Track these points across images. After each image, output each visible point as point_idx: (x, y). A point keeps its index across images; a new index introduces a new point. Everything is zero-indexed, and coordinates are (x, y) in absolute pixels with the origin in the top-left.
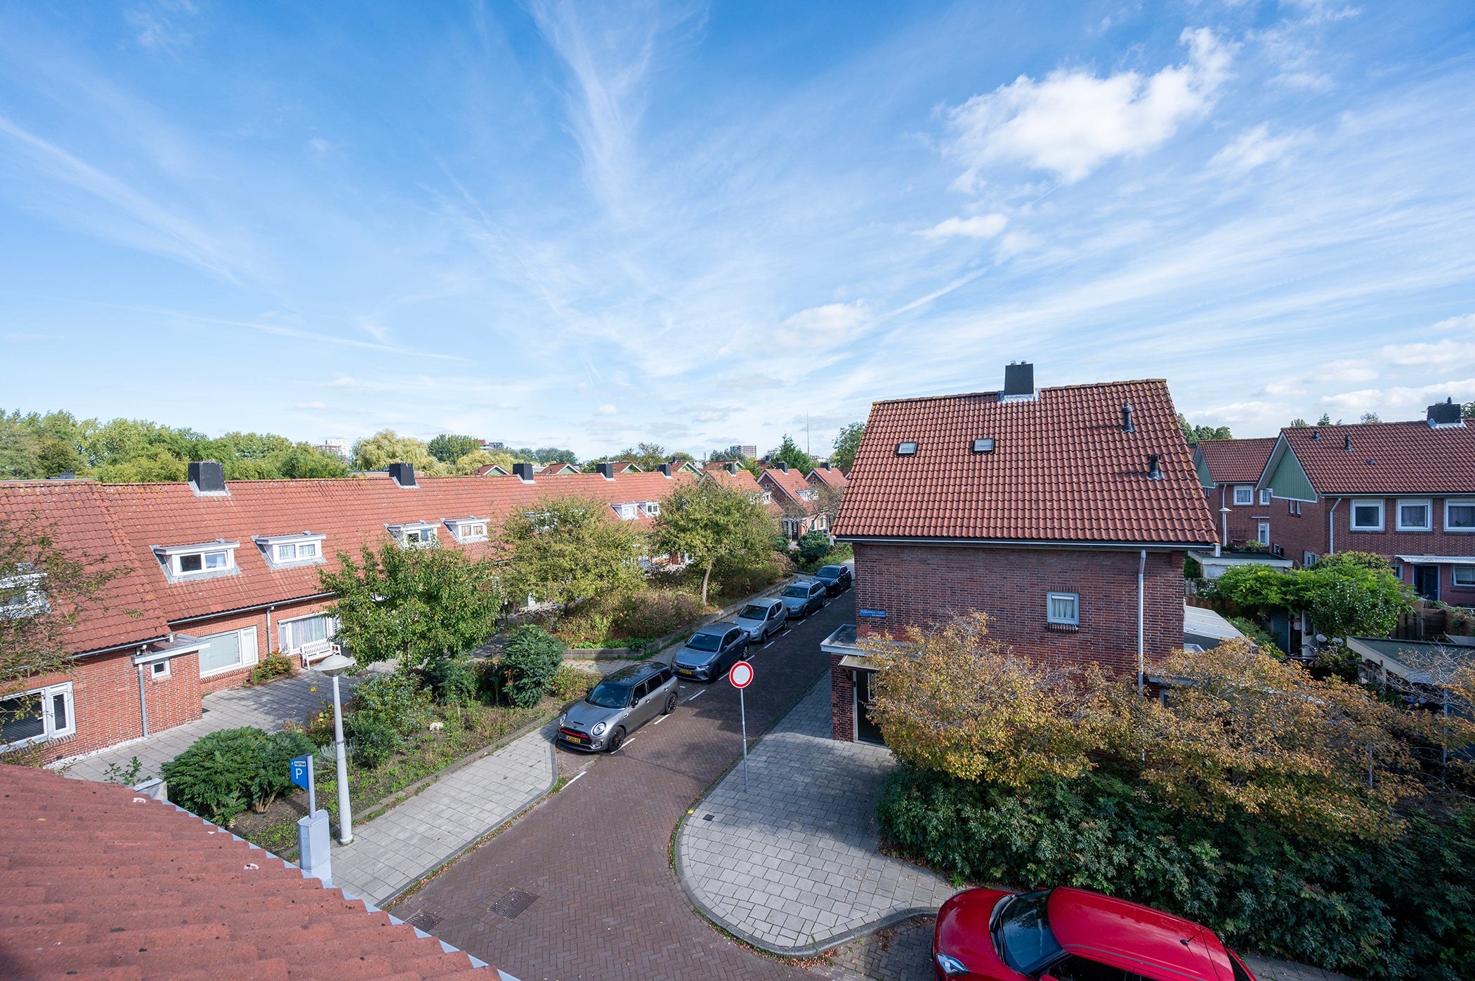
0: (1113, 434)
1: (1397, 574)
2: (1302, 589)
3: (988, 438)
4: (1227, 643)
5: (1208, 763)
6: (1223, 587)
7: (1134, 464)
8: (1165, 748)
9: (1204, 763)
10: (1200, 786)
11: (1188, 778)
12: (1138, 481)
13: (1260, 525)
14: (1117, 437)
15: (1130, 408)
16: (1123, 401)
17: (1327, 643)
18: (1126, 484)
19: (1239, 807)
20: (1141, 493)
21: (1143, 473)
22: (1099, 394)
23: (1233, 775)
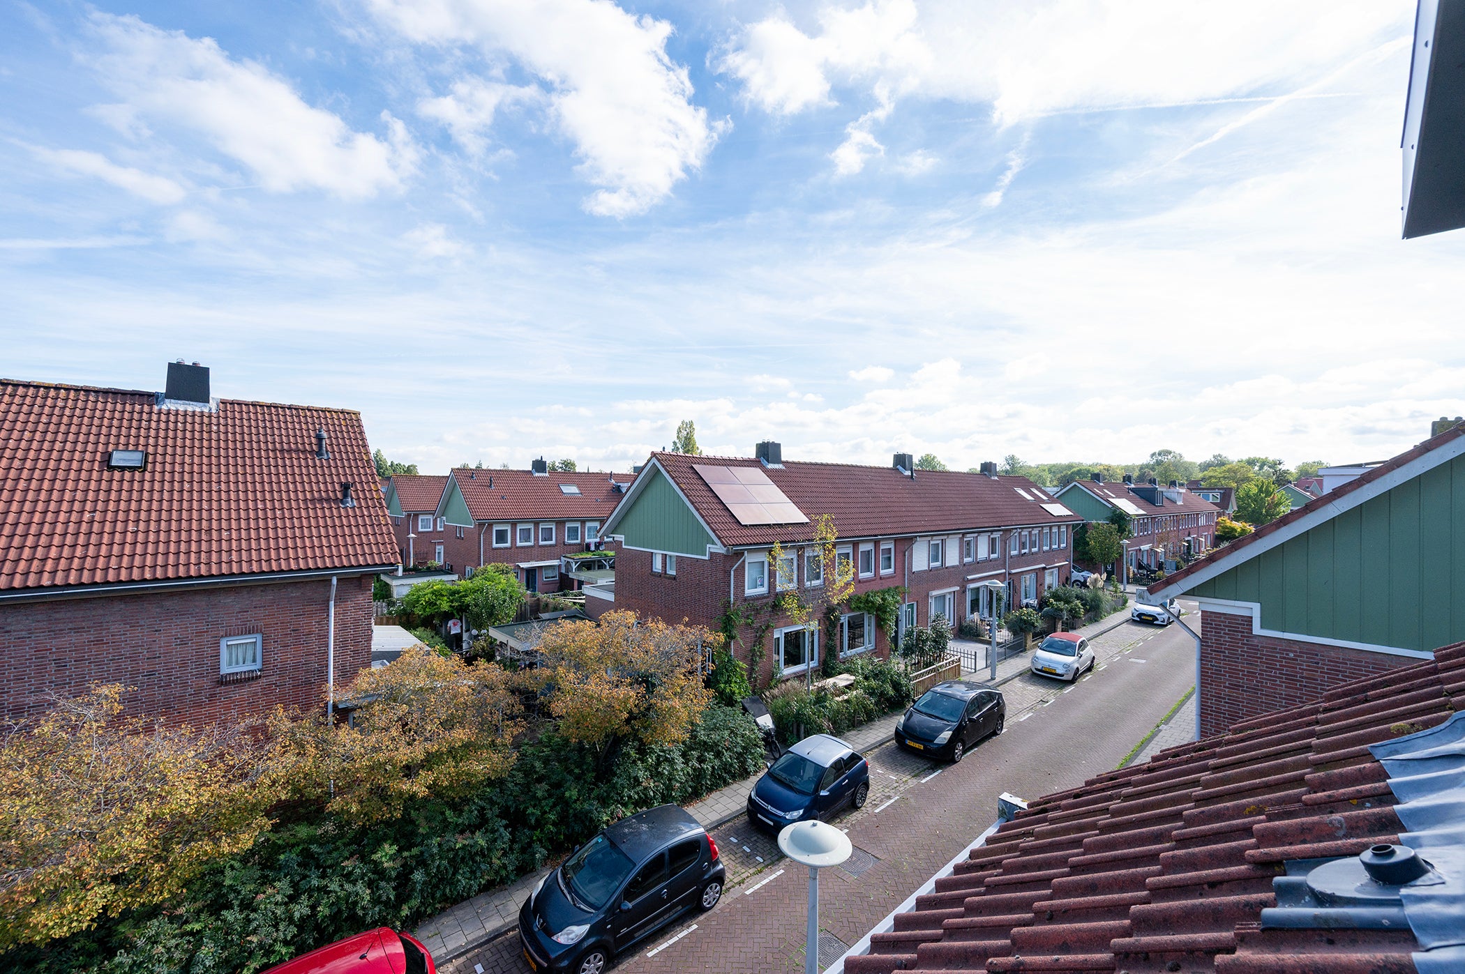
0: (306, 459)
1: (517, 577)
2: (464, 596)
3: (136, 450)
4: (407, 652)
5: (388, 767)
6: (408, 603)
7: (327, 491)
8: (350, 770)
9: (386, 770)
10: (381, 793)
11: (372, 789)
12: (330, 508)
13: (437, 547)
14: (310, 462)
15: (325, 435)
16: (317, 426)
17: (478, 636)
18: (318, 511)
19: (413, 797)
20: (333, 520)
21: (336, 500)
22: (292, 416)
23: (409, 771)
